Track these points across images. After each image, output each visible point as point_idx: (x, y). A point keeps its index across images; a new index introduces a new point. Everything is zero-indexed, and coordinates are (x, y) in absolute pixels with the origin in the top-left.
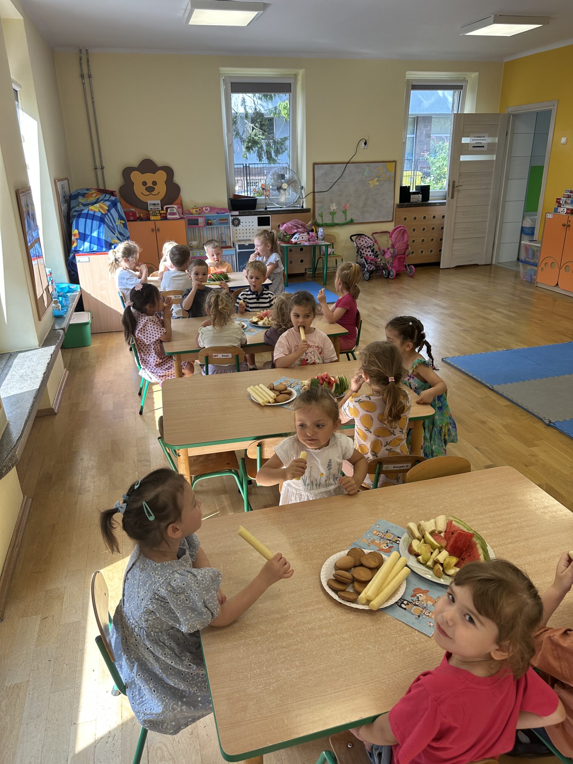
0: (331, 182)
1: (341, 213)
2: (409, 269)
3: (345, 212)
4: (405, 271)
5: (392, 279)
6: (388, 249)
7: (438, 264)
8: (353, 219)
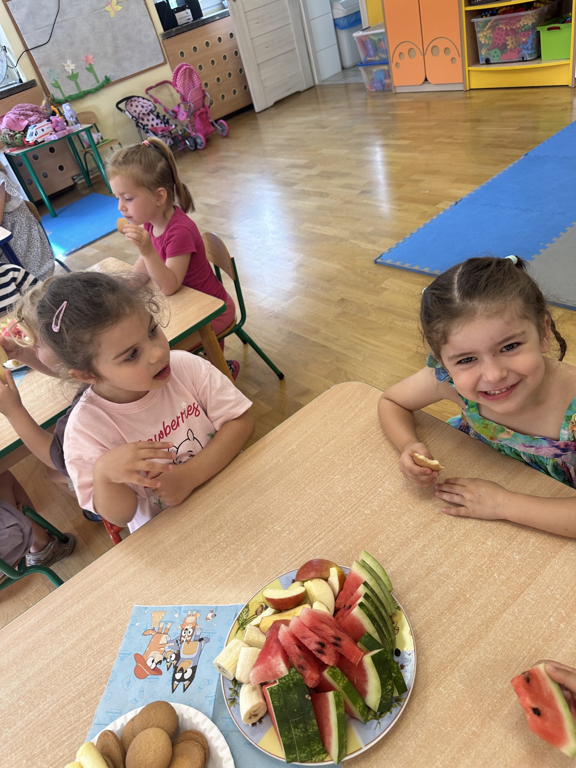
0: (47, 26)
1: (87, 73)
2: (219, 125)
3: (90, 69)
4: (214, 131)
5: (204, 149)
6: (179, 106)
7: (251, 107)
8: (108, 76)
